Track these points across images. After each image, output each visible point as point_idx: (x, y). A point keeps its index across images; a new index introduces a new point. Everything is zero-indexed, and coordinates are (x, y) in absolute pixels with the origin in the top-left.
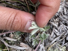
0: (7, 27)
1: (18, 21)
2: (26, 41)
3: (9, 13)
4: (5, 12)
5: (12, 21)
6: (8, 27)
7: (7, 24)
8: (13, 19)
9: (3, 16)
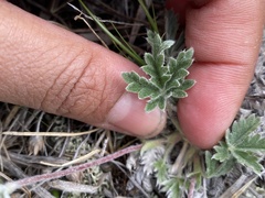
0: (49, 98)
1: (95, 85)
2: (135, 188)
3: (69, 51)
4: (53, 44)
5: (74, 81)
6: (52, 102)
7: (51, 88)
8: (78, 73)
9: (44, 56)
